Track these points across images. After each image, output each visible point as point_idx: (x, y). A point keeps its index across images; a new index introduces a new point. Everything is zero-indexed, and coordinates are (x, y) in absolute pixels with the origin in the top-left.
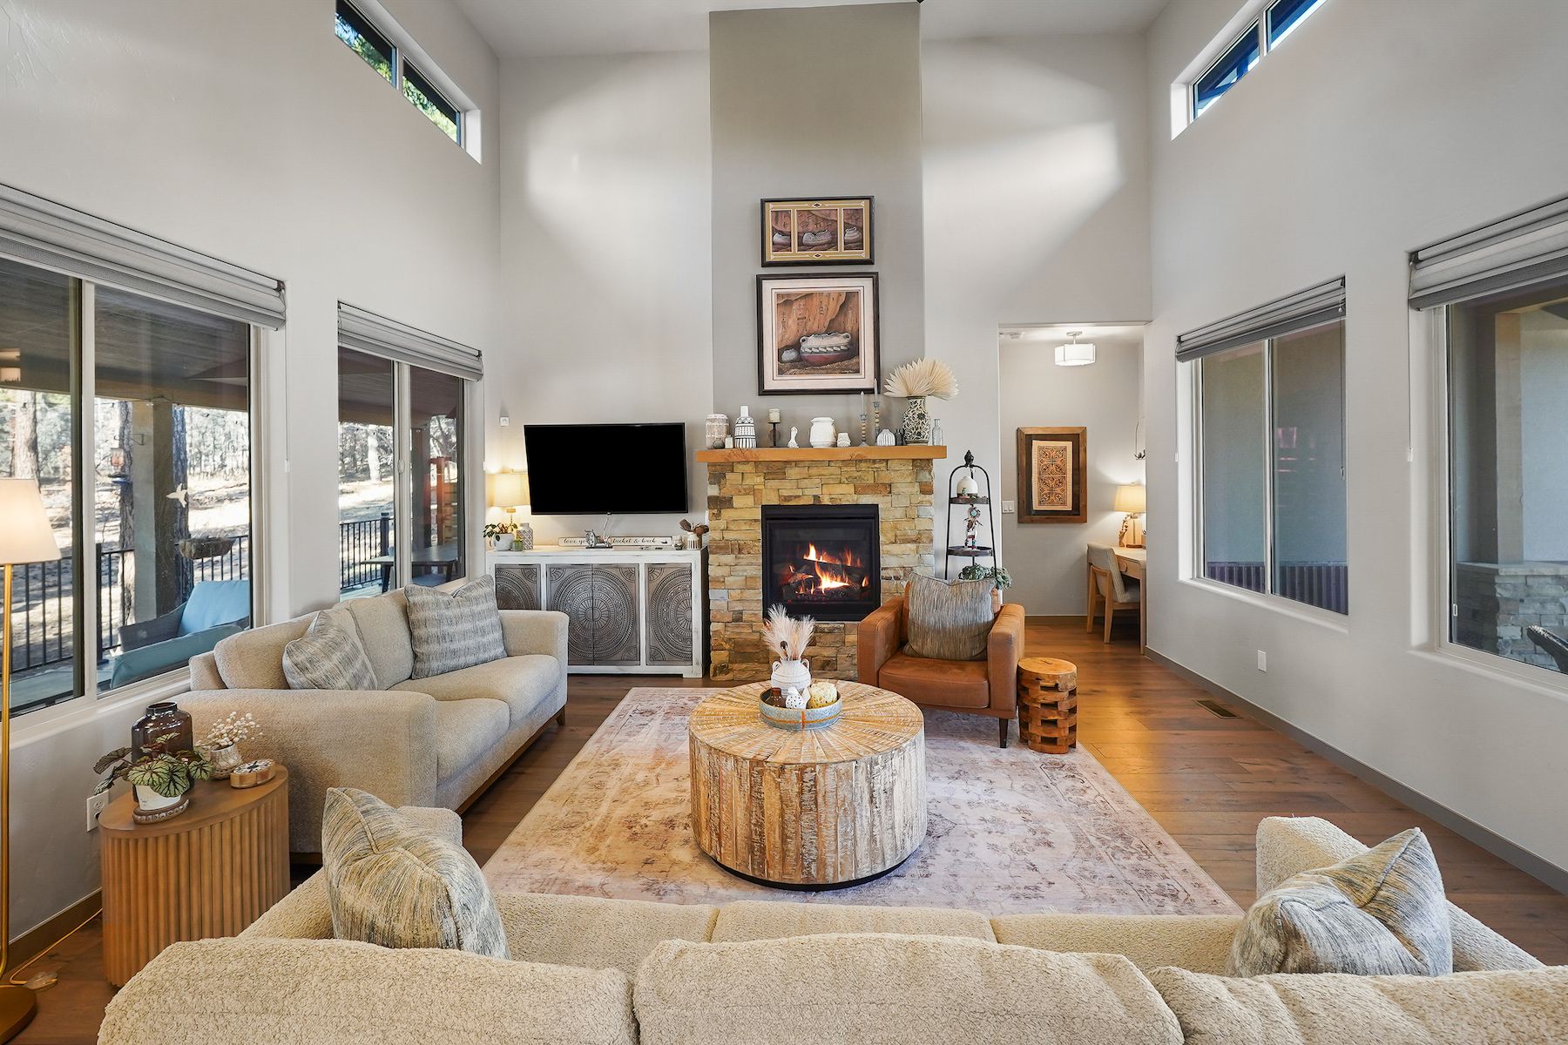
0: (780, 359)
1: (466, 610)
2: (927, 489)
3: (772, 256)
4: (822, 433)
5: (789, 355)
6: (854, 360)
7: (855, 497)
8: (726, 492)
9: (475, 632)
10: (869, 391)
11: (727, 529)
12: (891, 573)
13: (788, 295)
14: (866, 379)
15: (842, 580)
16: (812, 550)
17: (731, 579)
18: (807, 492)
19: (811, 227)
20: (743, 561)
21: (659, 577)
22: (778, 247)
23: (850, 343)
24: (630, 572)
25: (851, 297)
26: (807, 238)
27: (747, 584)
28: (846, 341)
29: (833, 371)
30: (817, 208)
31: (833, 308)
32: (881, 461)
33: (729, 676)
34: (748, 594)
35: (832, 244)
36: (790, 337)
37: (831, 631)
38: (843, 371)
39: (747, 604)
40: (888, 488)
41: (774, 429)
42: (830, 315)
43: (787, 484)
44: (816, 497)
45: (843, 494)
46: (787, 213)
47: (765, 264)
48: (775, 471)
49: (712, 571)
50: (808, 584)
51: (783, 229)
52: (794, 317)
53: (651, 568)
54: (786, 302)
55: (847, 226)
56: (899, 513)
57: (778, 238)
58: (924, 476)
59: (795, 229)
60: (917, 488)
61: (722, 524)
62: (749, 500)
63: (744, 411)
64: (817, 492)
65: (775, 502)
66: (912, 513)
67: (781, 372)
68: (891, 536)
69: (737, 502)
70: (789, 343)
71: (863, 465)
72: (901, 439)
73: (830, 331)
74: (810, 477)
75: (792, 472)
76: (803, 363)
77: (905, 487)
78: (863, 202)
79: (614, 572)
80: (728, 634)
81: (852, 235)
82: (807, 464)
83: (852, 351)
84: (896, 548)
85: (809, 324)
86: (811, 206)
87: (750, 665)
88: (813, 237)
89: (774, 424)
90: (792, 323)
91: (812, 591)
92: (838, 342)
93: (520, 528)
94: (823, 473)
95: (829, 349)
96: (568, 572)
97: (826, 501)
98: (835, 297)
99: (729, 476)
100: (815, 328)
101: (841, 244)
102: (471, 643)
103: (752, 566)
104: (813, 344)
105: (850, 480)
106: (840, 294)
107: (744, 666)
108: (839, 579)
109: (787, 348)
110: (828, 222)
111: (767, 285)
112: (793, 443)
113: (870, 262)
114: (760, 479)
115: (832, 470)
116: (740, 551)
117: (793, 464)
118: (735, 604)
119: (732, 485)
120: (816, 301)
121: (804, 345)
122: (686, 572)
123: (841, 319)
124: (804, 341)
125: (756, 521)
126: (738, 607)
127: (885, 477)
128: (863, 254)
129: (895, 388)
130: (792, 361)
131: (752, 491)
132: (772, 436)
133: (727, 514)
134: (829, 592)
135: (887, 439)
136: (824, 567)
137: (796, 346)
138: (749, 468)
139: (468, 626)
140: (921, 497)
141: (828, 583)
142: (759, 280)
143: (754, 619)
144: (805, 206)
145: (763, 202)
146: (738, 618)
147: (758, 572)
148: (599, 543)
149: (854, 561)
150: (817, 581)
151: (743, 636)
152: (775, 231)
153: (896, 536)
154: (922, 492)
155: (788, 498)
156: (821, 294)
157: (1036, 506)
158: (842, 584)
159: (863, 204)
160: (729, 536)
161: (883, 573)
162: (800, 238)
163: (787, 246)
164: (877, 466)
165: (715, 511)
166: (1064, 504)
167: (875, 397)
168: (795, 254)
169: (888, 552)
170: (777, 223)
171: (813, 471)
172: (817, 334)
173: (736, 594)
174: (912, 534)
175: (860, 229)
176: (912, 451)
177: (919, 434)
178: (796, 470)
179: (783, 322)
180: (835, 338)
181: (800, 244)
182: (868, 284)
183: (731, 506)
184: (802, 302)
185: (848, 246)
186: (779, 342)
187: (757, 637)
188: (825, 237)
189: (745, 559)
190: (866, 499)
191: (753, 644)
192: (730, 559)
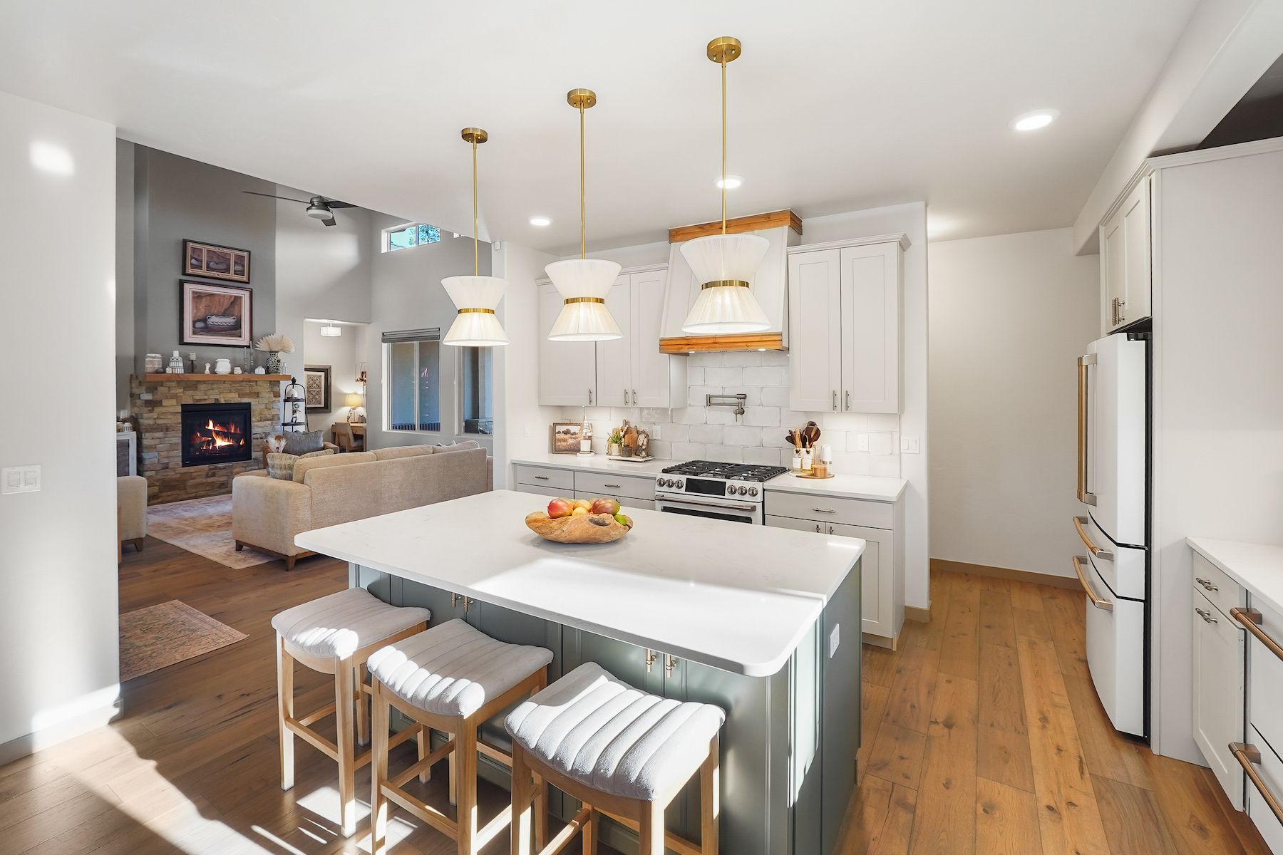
0: (194, 326)
2: (277, 395)
3: (190, 271)
4: (223, 367)
5: (200, 325)
6: (238, 331)
7: (239, 399)
8: (158, 397)
10: (248, 347)
11: (158, 418)
12: (258, 436)
13: (199, 293)
14: (245, 340)
15: (229, 441)
16: (211, 424)
17: (161, 446)
18: (211, 397)
19: (215, 259)
20: (169, 436)
22: (193, 266)
23: (236, 322)
25: (237, 300)
26: (212, 265)
27: (172, 447)
28: (234, 321)
29: (226, 335)
30: (219, 251)
31: (226, 304)
32: (256, 381)
33: (159, 500)
34: (172, 453)
35: (227, 270)
36: (201, 315)
37: (224, 468)
38: (232, 335)
39: (171, 459)
40: (257, 395)
41: (195, 364)
42: (225, 306)
43: (198, 393)
44: (216, 400)
45: (233, 398)
46: (201, 250)
47: (184, 273)
48: (191, 386)
49: (145, 442)
50: (208, 443)
51: (196, 257)
52: (203, 305)
54: (198, 297)
55: (236, 263)
56: (262, 407)
57: (193, 261)
58: (276, 389)
59: (205, 259)
60: (272, 395)
61: (154, 415)
62: (174, 402)
63: (176, 354)
64: (217, 397)
65: (192, 403)
66: (269, 406)
67: (194, 333)
68: (258, 418)
69: (165, 403)
70: (199, 318)
71: (246, 383)
72: (268, 371)
73: (224, 315)
74: (212, 389)
75: (202, 387)
76: (209, 330)
77: (266, 395)
80: (159, 477)
81: (239, 268)
83: (237, 326)
84: (261, 424)
85: (212, 310)
86: (216, 249)
87: (175, 492)
88: (215, 265)
89: (192, 361)
90: (202, 307)
91: (210, 448)
92: (229, 321)
94: (222, 387)
95: (224, 324)
97: (222, 401)
98: (228, 298)
99: (160, 388)
100: (216, 311)
101: (232, 271)
103: (176, 438)
104: (214, 320)
105: (237, 391)
106: (231, 296)
107: (170, 493)
108: (227, 440)
109: (199, 321)
110: (225, 259)
111: (187, 286)
112: (207, 371)
113: (249, 283)
114: (182, 390)
115: (226, 385)
116: (167, 429)
117: (204, 383)
118: (163, 459)
119: (162, 394)
120: (217, 298)
121: (209, 320)
123: (231, 309)
124: (209, 318)
125: (178, 413)
126: (166, 461)
127: (256, 389)
128: (245, 278)
129: (262, 346)
130: (201, 328)
131: (175, 397)
132: (191, 367)
133: (158, 410)
134: (221, 448)
135: (260, 371)
136: (218, 433)
137: (204, 320)
138: (174, 384)
140: (274, 399)
141: (220, 443)
142: (181, 284)
143: (175, 467)
144: (212, 248)
145: (186, 241)
146: (166, 467)
147: (179, 440)
149: (235, 429)
150: (214, 441)
151: (169, 477)
152: (192, 258)
153: (260, 418)
154: (274, 396)
155: (198, 400)
156: (220, 295)
158: (229, 443)
159: (245, 254)
160: (160, 422)
161: (253, 436)
162: (208, 264)
163: (200, 267)
164: (254, 384)
165: (150, 408)
167: (251, 350)
168: (204, 272)
169: (257, 426)
170: (193, 253)
171: (215, 386)
172: (217, 315)
173: (164, 454)
174: (268, 417)
175: (244, 266)
176: (272, 377)
177: (277, 369)
178: (205, 385)
179: (196, 307)
180: (227, 319)
181: (208, 267)
182: (247, 294)
183: (161, 405)
184: (208, 298)
185: (236, 273)
186: (194, 317)
187: (178, 476)
188: (223, 267)
189: (170, 434)
190: (245, 400)
191: (176, 480)
192: (160, 434)
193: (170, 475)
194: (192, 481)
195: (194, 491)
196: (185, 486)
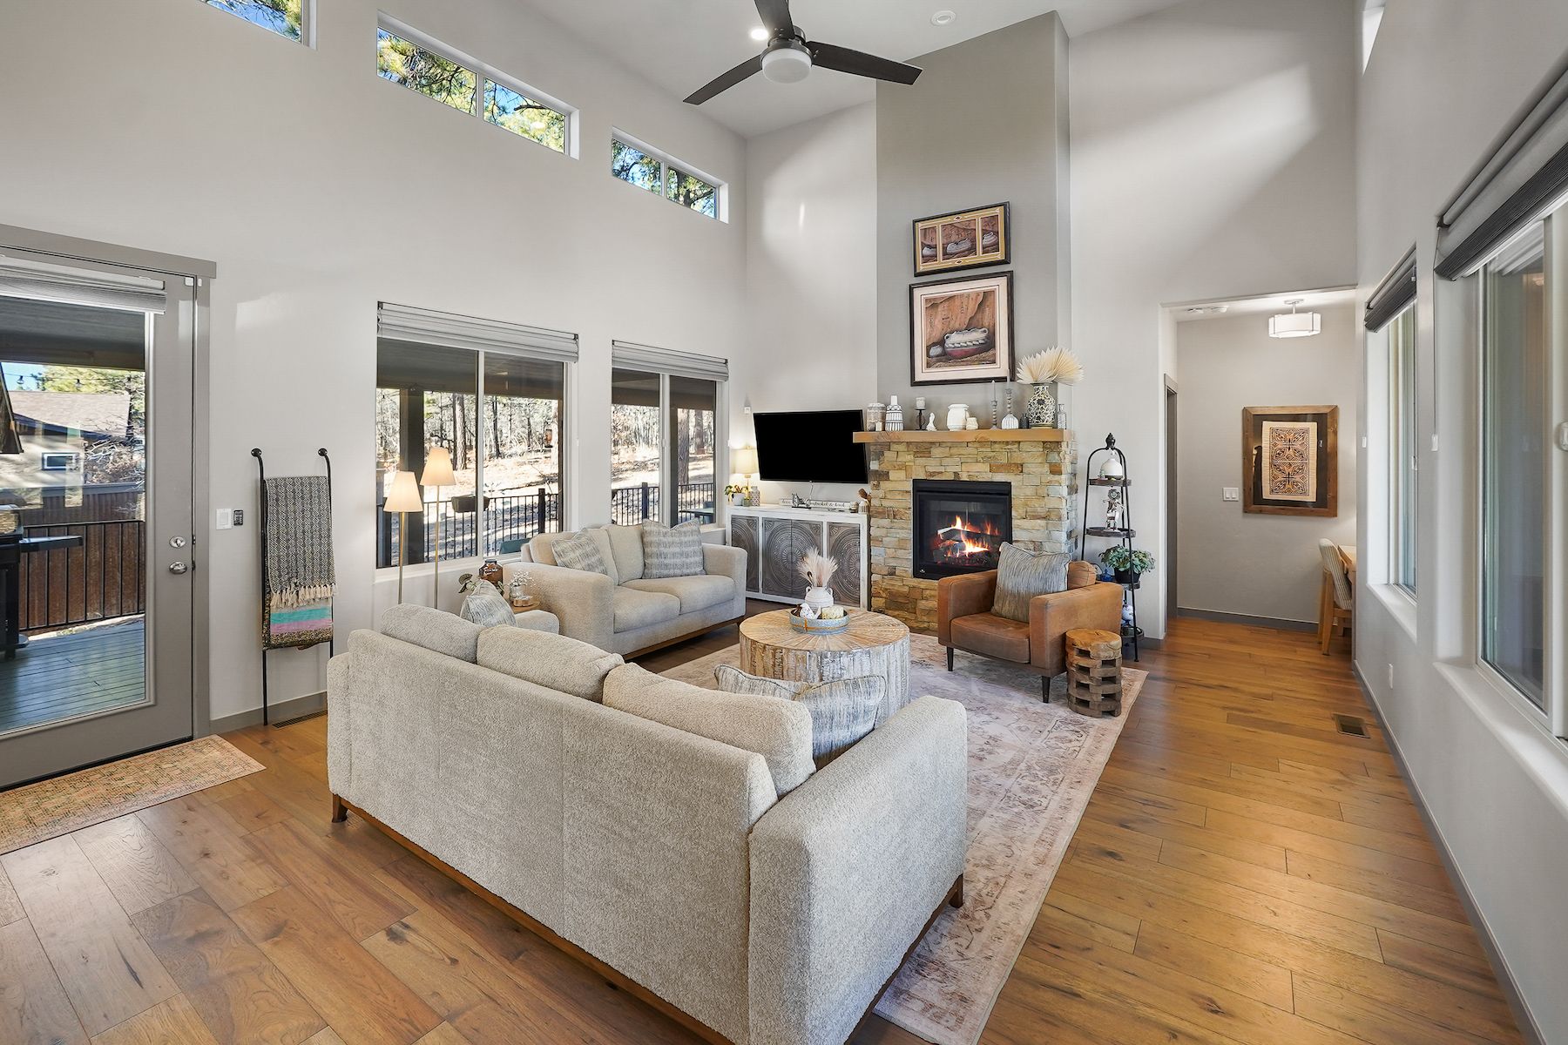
0: (928, 355)
1: (677, 539)
2: (1055, 470)
3: (922, 268)
4: (957, 417)
5: (936, 351)
6: (991, 352)
7: (992, 474)
8: (884, 467)
9: (682, 555)
10: (1003, 379)
11: (886, 498)
12: (1021, 545)
13: (935, 299)
14: (1002, 369)
15: (983, 546)
16: (959, 521)
17: (887, 539)
18: (949, 469)
19: (954, 238)
20: (899, 526)
21: (838, 534)
22: (926, 259)
23: (988, 337)
24: (817, 527)
25: (988, 295)
26: (951, 248)
27: (901, 545)
28: (984, 335)
29: (972, 363)
30: (958, 221)
31: (972, 307)
32: (1014, 443)
34: (900, 553)
35: (972, 250)
36: (937, 335)
38: (981, 362)
39: (899, 561)
40: (1020, 468)
41: (920, 413)
42: (970, 313)
43: (931, 461)
44: (956, 474)
45: (978, 471)
46: (934, 229)
47: (916, 275)
48: (923, 450)
49: (874, 532)
50: (955, 549)
51: (930, 243)
52: (939, 317)
53: (832, 526)
54: (933, 305)
55: (985, 232)
56: (1029, 491)
57: (927, 251)
58: (1054, 457)
59: (940, 242)
60: (1046, 468)
61: (881, 493)
62: (902, 475)
63: (894, 400)
64: (957, 469)
65: (922, 476)
66: (1043, 491)
67: (929, 365)
68: (1022, 512)
69: (892, 475)
70: (935, 340)
71: (996, 446)
72: (1025, 424)
73: (969, 328)
74: (951, 456)
75: (936, 452)
76: (947, 357)
77: (1036, 465)
78: (998, 208)
79: (807, 527)
80: (884, 585)
81: (989, 239)
82: (949, 445)
83: (989, 344)
84: (1027, 523)
85: (952, 322)
86: (954, 219)
87: (901, 612)
88: (955, 246)
89: (921, 410)
90: (938, 323)
91: (958, 555)
92: (977, 336)
93: (750, 490)
94: (962, 452)
95: (968, 343)
96: (776, 524)
97: (964, 477)
98: (974, 298)
99: (887, 453)
100: (957, 326)
101: (979, 249)
102: (678, 561)
103: (905, 530)
104: (956, 340)
105: (986, 459)
106: (978, 294)
107: (896, 612)
108: (980, 545)
109: (934, 344)
110: (968, 232)
111: (917, 292)
112: (931, 426)
113: (1006, 262)
114: (911, 457)
115: (969, 450)
116: (895, 516)
117: (938, 444)
118: (891, 560)
119: (889, 461)
120: (957, 302)
121: (947, 341)
122: (856, 531)
123: (979, 316)
124: (947, 337)
125: (908, 492)
126: (893, 563)
127: (1017, 457)
128: (999, 256)
129: (1024, 376)
130: (937, 356)
131: (903, 467)
132: (917, 421)
133: (886, 485)
134: (972, 555)
135: (1011, 423)
136: (970, 536)
137: (941, 343)
138: (902, 448)
139: (677, 550)
140: (1051, 477)
141: (971, 548)
142: (912, 289)
143: (904, 575)
144: (948, 220)
145: (915, 222)
146: (892, 573)
147: (909, 535)
148: (800, 503)
149: (993, 531)
150: (963, 548)
151: (896, 587)
152: (924, 245)
153: (1026, 512)
154: (1052, 472)
155: (932, 474)
156: (962, 295)
157: (1266, 495)
158: (983, 549)
159: (998, 211)
160: (886, 503)
161: (1015, 545)
162: (945, 248)
163: (933, 257)
164: (1009, 447)
165: (875, 483)
166: (1305, 493)
167: (1008, 385)
168: (941, 263)
169: (1018, 526)
170: (925, 238)
171: (954, 451)
172: (959, 331)
173: (891, 552)
174: (1041, 511)
175: (997, 234)
176: (1036, 434)
177: (1039, 418)
178: (940, 449)
179: (931, 323)
180: (974, 334)
181: (945, 254)
182: (1002, 282)
183: (888, 479)
184: (946, 304)
185: (986, 250)
186: (927, 340)
187: (906, 589)
188: (965, 245)
189: (898, 523)
190: (1000, 477)
191: (906, 596)
192: (886, 522)
193: (896, 585)
194: (923, 602)
195: (925, 618)
196: (915, 608)
